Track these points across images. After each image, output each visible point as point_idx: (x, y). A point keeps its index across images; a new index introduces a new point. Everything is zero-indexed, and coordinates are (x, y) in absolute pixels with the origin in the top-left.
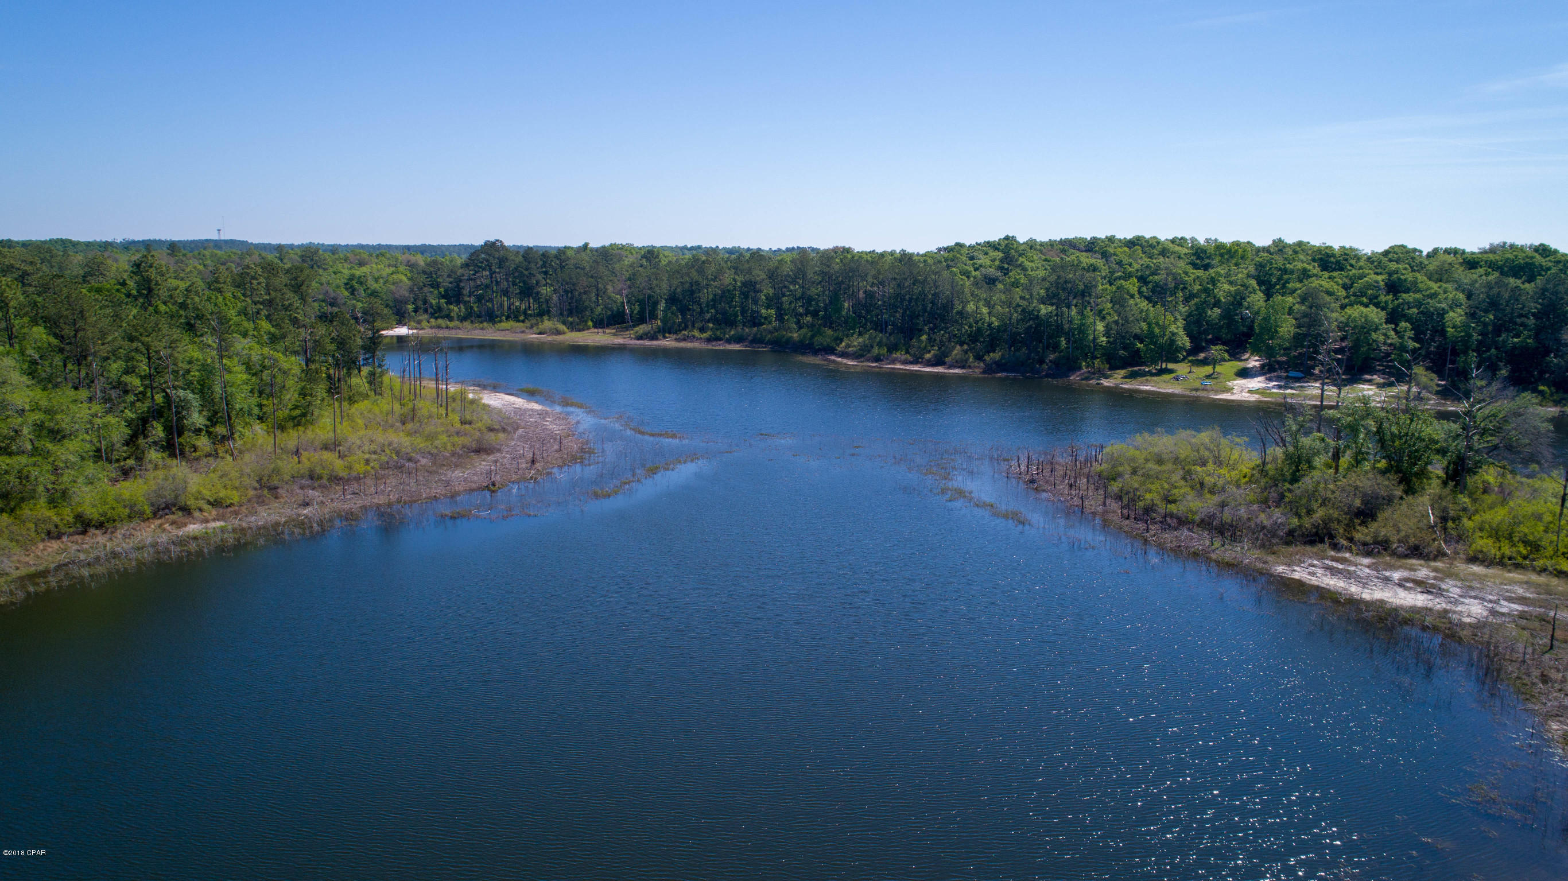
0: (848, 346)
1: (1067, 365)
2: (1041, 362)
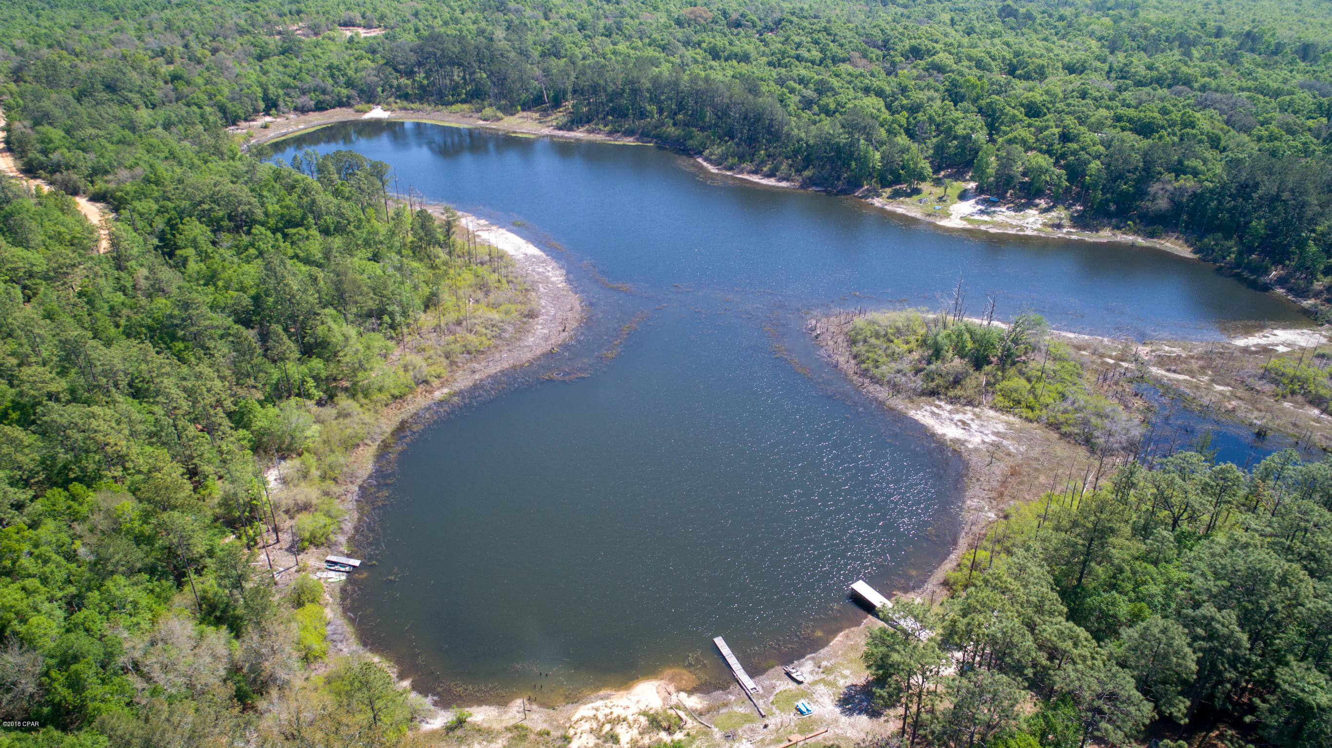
0: (711, 154)
1: (855, 183)
2: (838, 179)
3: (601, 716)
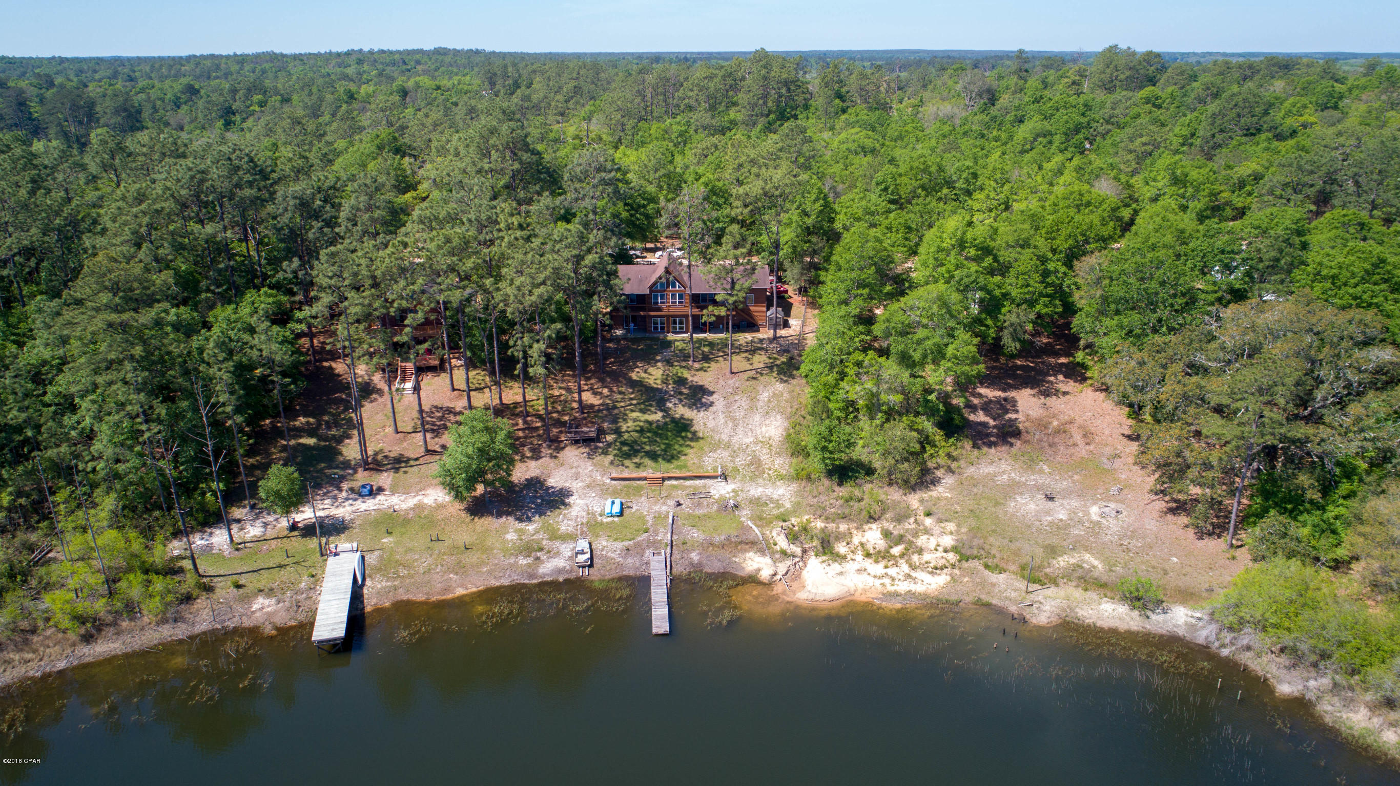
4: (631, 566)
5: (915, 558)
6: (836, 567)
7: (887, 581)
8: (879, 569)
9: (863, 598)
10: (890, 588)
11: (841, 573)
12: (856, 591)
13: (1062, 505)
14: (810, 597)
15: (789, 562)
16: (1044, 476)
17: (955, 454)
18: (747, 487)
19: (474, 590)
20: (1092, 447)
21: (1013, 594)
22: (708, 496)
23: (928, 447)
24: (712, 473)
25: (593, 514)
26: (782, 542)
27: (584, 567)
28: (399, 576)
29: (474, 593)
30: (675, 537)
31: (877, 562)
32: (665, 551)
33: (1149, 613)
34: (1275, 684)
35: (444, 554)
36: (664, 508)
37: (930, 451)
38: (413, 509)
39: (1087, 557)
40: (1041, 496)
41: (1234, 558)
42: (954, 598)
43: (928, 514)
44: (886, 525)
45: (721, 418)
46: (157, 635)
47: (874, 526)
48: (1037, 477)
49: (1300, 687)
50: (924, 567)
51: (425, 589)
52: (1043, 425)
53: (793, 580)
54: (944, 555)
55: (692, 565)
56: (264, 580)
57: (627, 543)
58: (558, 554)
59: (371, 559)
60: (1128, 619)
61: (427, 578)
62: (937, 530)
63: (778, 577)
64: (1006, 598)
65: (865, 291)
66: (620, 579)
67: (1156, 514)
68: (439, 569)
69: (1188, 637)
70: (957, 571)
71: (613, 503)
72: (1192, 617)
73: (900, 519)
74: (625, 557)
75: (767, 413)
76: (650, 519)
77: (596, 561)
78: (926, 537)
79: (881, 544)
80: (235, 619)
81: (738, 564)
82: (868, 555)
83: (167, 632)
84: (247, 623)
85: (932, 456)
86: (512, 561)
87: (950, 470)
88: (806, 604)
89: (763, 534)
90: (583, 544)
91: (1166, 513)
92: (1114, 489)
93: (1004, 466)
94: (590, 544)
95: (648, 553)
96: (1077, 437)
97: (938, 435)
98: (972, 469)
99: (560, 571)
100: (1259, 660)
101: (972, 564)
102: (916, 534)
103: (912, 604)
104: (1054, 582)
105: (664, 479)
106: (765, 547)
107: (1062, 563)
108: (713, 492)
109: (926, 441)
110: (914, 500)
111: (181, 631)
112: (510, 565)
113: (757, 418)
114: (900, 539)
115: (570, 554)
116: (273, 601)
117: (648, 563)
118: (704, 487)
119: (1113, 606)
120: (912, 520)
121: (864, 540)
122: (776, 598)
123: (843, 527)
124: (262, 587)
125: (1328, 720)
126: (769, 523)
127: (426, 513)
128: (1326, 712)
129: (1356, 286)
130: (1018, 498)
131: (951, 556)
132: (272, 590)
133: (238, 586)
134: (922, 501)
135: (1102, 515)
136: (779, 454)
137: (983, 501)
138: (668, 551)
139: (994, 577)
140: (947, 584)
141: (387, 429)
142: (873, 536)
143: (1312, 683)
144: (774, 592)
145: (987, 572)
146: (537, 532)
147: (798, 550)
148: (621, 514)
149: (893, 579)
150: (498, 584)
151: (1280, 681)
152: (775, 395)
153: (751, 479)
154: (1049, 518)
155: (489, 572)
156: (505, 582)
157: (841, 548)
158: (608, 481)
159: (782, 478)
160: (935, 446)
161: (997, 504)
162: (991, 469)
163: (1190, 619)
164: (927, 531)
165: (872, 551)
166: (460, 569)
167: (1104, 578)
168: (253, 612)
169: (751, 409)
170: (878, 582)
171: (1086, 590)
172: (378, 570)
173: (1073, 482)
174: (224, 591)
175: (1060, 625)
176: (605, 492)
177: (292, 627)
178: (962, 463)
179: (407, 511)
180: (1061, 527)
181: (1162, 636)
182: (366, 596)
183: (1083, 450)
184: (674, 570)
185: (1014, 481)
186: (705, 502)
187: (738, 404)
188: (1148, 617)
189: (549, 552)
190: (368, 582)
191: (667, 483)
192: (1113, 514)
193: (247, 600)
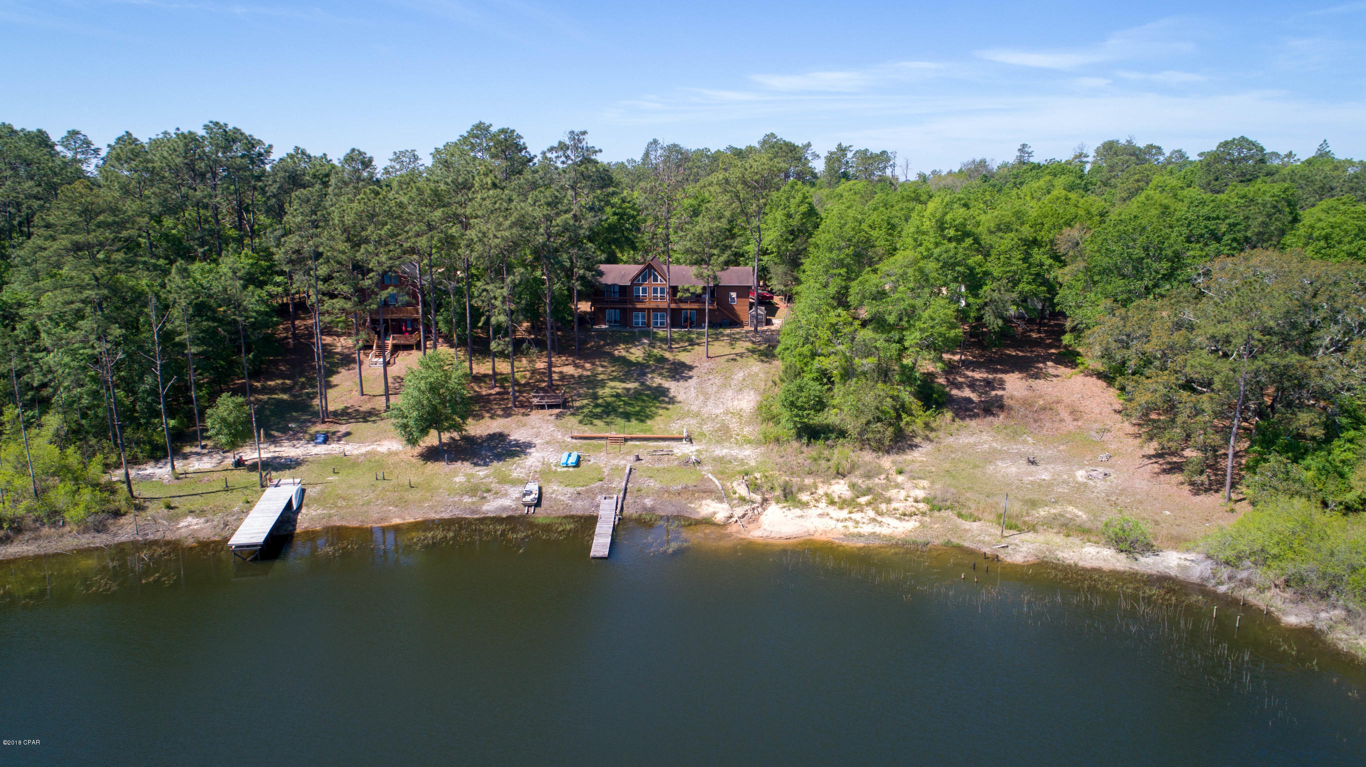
3: (871, 514)
4: (580, 507)
5: (883, 507)
6: (798, 512)
7: (850, 524)
8: (844, 514)
9: (824, 538)
10: (852, 530)
11: (802, 516)
12: (816, 531)
13: (1046, 468)
14: (765, 534)
15: (747, 507)
16: (1029, 445)
17: (933, 425)
18: (712, 448)
19: (412, 520)
20: (1080, 423)
21: (987, 538)
22: (670, 453)
23: (904, 415)
24: (677, 435)
25: (549, 465)
26: (742, 491)
27: (530, 506)
28: (337, 506)
29: (412, 523)
30: (630, 485)
31: (841, 508)
32: (618, 495)
33: (1138, 556)
34: (1280, 615)
35: (388, 490)
36: (623, 462)
37: (906, 418)
38: (365, 455)
39: (1070, 508)
40: (1023, 462)
41: (1232, 511)
42: (921, 540)
43: (900, 472)
44: (854, 480)
45: (693, 392)
46: (75, 542)
47: (842, 482)
48: (1019, 446)
49: (1310, 619)
50: (892, 513)
51: (360, 518)
52: (1027, 403)
53: (749, 523)
54: (915, 504)
55: (645, 509)
56: (197, 503)
57: (579, 489)
58: (506, 495)
59: (310, 492)
60: (1114, 561)
61: (365, 508)
62: (909, 485)
63: (734, 519)
64: (980, 541)
65: (843, 271)
66: (566, 517)
67: (1147, 476)
68: (379, 502)
69: (1181, 576)
70: (927, 519)
71: (569, 456)
72: (1186, 559)
73: (868, 476)
74: (575, 500)
75: (740, 390)
76: (606, 471)
77: (544, 502)
78: (896, 490)
79: (847, 494)
80: (159, 533)
81: (694, 509)
82: (832, 503)
83: (87, 540)
84: (169, 536)
85: (907, 424)
86: (456, 499)
87: (927, 438)
88: (760, 541)
89: (723, 486)
90: (533, 487)
91: (1158, 474)
92: (1103, 456)
93: (985, 437)
94: (540, 489)
95: (599, 498)
96: (1065, 414)
97: (915, 405)
98: (951, 439)
99: (504, 509)
100: (1262, 595)
101: (944, 513)
102: (886, 488)
103: (877, 543)
104: (1033, 528)
105: (626, 440)
106: (723, 496)
107: (1042, 513)
108: (675, 451)
109: (902, 409)
110: (887, 462)
111: (100, 540)
112: (455, 503)
113: (730, 393)
114: (869, 491)
115: (518, 495)
116: (202, 520)
117: (598, 506)
118: (668, 447)
119: (1097, 550)
120: (883, 477)
121: (829, 492)
122: (730, 535)
123: (808, 481)
124: (193, 509)
125: (1342, 646)
126: (731, 477)
127: (377, 458)
128: (1341, 640)
129: (1350, 243)
130: (999, 463)
131: (922, 506)
132: (203, 511)
133: (169, 507)
134: (893, 462)
135: (1089, 477)
136: (749, 423)
137: (960, 464)
138: (621, 495)
139: (967, 525)
140: (915, 529)
141: (354, 393)
142: (840, 488)
143: (1323, 615)
144: (728, 531)
145: (960, 521)
146: (487, 476)
147: (758, 498)
148: (577, 464)
149: (857, 522)
150: (438, 517)
151: (1286, 613)
152: (749, 375)
153: (717, 442)
154: (1031, 479)
155: (431, 507)
156: (446, 516)
157: (804, 497)
158: (569, 439)
159: (750, 442)
160: (912, 415)
161: (975, 467)
162: (972, 440)
163: (1183, 562)
164: (898, 486)
165: (836, 500)
166: (402, 503)
167: (1088, 525)
168: (179, 529)
169: (724, 386)
170: (840, 525)
171: (1068, 536)
172: (316, 500)
173: (1059, 451)
174: (155, 510)
175: (1038, 564)
176: (562, 447)
177: (214, 542)
178: (941, 434)
179: (358, 456)
180: (1040, 485)
181: (1150, 576)
182: (298, 521)
183: (1070, 425)
184: (625, 512)
185: (995, 450)
186: (666, 458)
187: (711, 382)
188: (1136, 560)
189: (496, 493)
190: (304, 510)
191: (630, 443)
192: (1101, 476)
193: (177, 518)
